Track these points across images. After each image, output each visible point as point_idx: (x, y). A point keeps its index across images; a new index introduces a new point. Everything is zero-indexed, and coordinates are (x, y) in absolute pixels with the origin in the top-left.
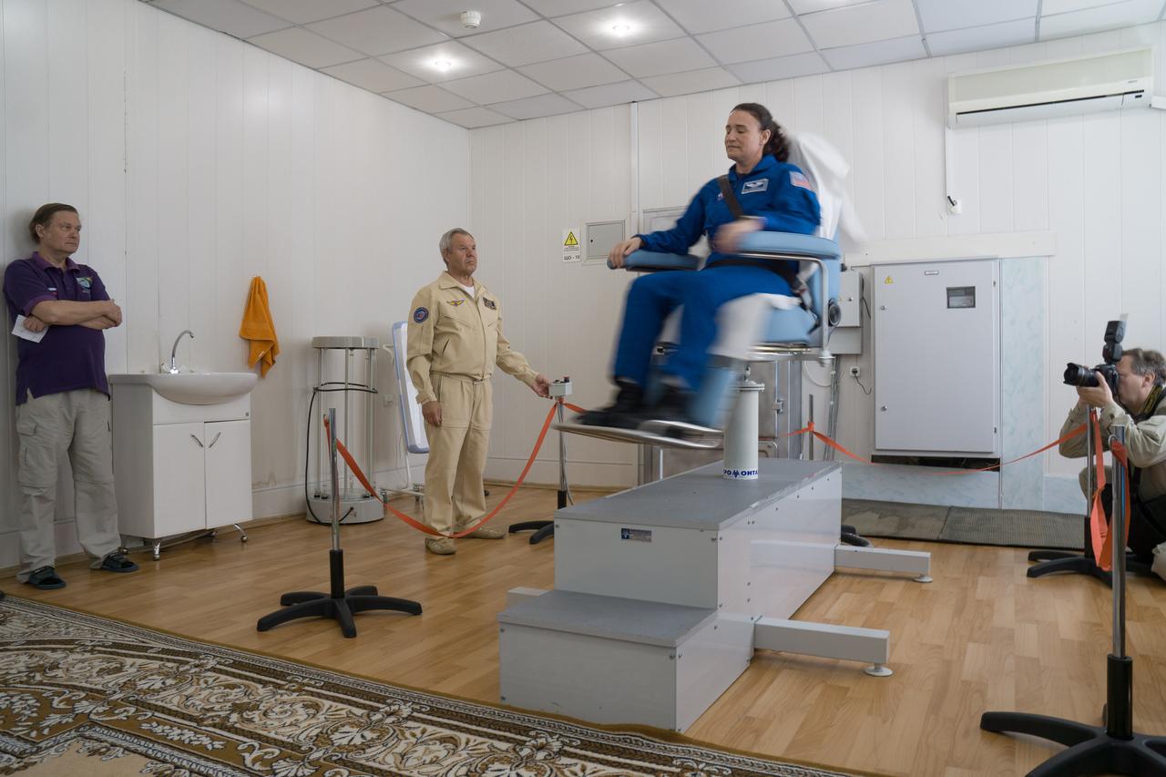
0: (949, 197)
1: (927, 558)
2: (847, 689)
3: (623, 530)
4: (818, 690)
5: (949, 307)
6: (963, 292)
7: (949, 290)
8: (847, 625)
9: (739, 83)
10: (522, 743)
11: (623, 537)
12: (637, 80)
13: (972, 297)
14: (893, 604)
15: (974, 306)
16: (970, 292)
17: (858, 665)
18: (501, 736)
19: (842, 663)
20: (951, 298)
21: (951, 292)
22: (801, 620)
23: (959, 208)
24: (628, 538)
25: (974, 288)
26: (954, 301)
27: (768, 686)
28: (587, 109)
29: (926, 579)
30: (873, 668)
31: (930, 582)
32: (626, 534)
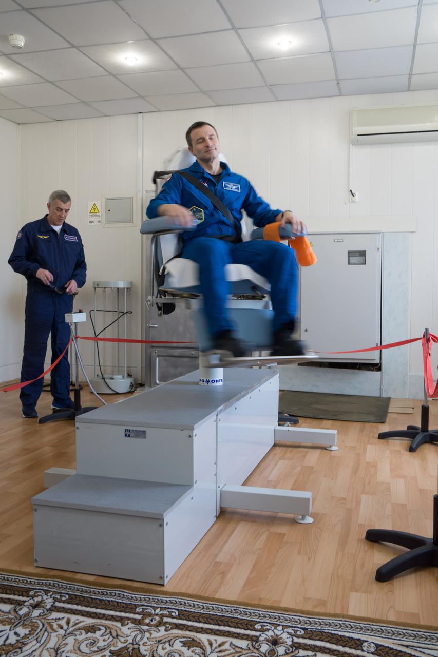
0: (351, 191)
1: (335, 434)
2: (283, 535)
3: (126, 430)
4: (264, 537)
5: (349, 264)
6: (358, 254)
7: (349, 252)
8: (281, 488)
9: (214, 104)
10: (20, 604)
11: (126, 435)
12: (143, 98)
13: (364, 258)
14: (313, 467)
15: (365, 264)
16: (363, 254)
17: (291, 516)
18: (6, 599)
19: (280, 515)
20: (350, 258)
21: (351, 254)
22: (249, 486)
23: (357, 197)
24: (129, 436)
25: (365, 251)
26: (353, 260)
27: (230, 536)
28: (106, 116)
29: (334, 448)
30: (301, 517)
31: (336, 450)
32: (128, 434)
